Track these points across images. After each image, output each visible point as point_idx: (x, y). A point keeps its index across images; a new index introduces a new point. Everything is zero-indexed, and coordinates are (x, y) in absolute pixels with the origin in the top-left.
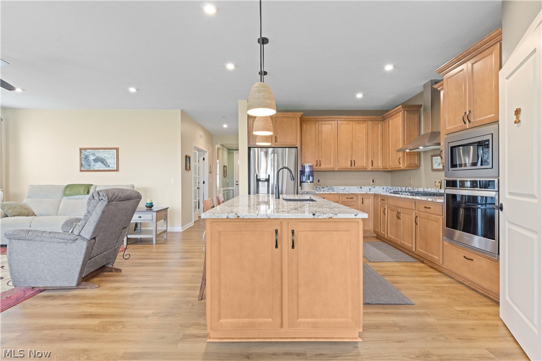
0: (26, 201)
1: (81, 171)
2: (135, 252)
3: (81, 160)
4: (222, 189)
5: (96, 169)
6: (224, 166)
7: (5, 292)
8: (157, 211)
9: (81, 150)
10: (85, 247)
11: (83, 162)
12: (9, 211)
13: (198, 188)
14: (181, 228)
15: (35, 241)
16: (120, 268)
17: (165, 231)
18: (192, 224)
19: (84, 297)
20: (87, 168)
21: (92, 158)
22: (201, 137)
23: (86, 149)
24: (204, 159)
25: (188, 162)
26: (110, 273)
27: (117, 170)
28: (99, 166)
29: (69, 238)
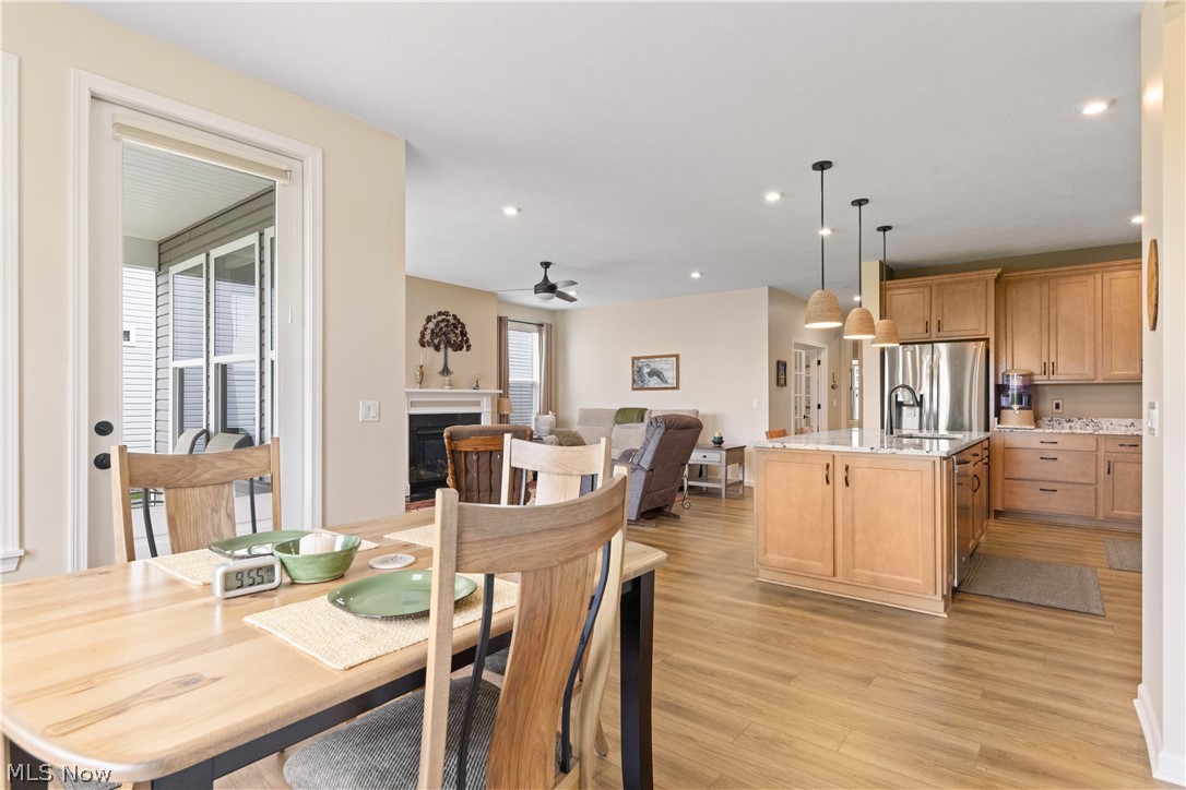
0: (575, 428)
1: (634, 389)
2: (697, 504)
3: (633, 374)
5: (651, 386)
8: (728, 450)
9: (634, 359)
10: (644, 478)
11: (636, 377)
12: (564, 440)
13: (805, 418)
16: (679, 515)
17: (741, 482)
20: (640, 384)
21: (646, 370)
23: (639, 358)
24: (819, 363)
25: (782, 372)
26: (668, 517)
27: (677, 388)
28: (654, 382)
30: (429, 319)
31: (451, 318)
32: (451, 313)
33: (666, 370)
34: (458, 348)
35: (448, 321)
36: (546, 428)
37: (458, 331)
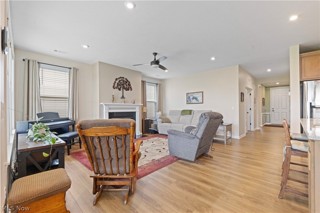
0: (168, 117)
1: (187, 104)
3: (187, 99)
4: (262, 114)
5: (193, 103)
6: (263, 98)
7: (167, 156)
8: (227, 126)
9: (187, 94)
10: (198, 142)
11: (188, 100)
12: (164, 121)
13: (247, 113)
14: (239, 137)
15: (178, 135)
16: (212, 156)
17: (230, 138)
18: (244, 135)
19: (199, 169)
20: (189, 102)
22: (249, 80)
23: (189, 93)
24: (250, 94)
25: (242, 96)
26: (207, 157)
27: (202, 103)
29: (191, 136)
30: (116, 79)
31: (125, 79)
32: (125, 78)
33: (198, 97)
34: (127, 89)
35: (124, 80)
36: (158, 116)
37: (127, 84)
